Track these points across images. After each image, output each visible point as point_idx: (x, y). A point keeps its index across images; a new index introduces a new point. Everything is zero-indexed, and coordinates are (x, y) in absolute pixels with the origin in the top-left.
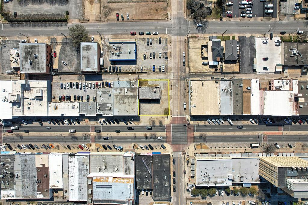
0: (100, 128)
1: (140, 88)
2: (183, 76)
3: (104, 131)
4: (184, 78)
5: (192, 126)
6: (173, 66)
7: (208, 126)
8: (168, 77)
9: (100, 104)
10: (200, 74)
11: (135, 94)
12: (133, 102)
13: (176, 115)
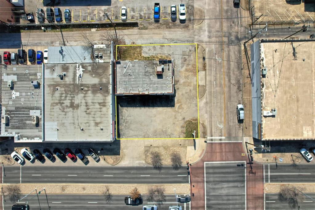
0: (16, 171)
1: (118, 66)
2: (234, 34)
3: (26, 180)
4: (237, 38)
5: (260, 167)
6: (207, 7)
7: (302, 166)
8: (196, 37)
9: (9, 108)
10: (280, 27)
11: (104, 80)
12: (99, 104)
13: (216, 138)
